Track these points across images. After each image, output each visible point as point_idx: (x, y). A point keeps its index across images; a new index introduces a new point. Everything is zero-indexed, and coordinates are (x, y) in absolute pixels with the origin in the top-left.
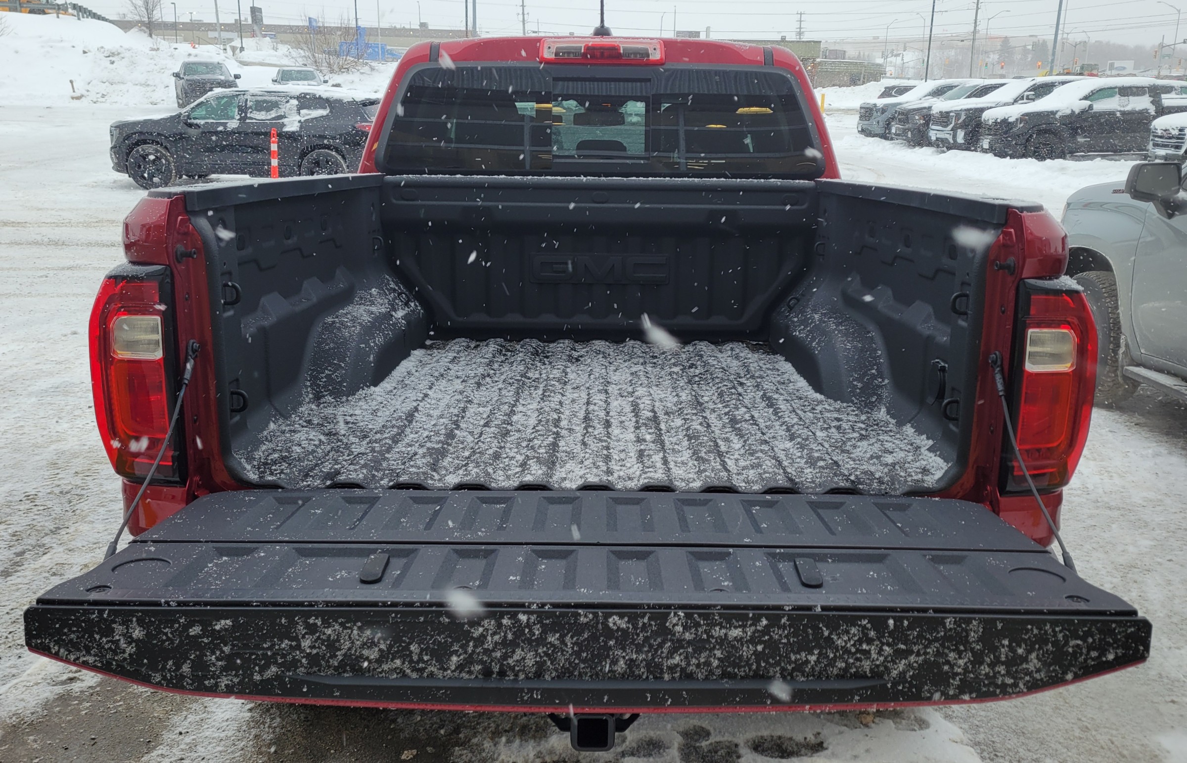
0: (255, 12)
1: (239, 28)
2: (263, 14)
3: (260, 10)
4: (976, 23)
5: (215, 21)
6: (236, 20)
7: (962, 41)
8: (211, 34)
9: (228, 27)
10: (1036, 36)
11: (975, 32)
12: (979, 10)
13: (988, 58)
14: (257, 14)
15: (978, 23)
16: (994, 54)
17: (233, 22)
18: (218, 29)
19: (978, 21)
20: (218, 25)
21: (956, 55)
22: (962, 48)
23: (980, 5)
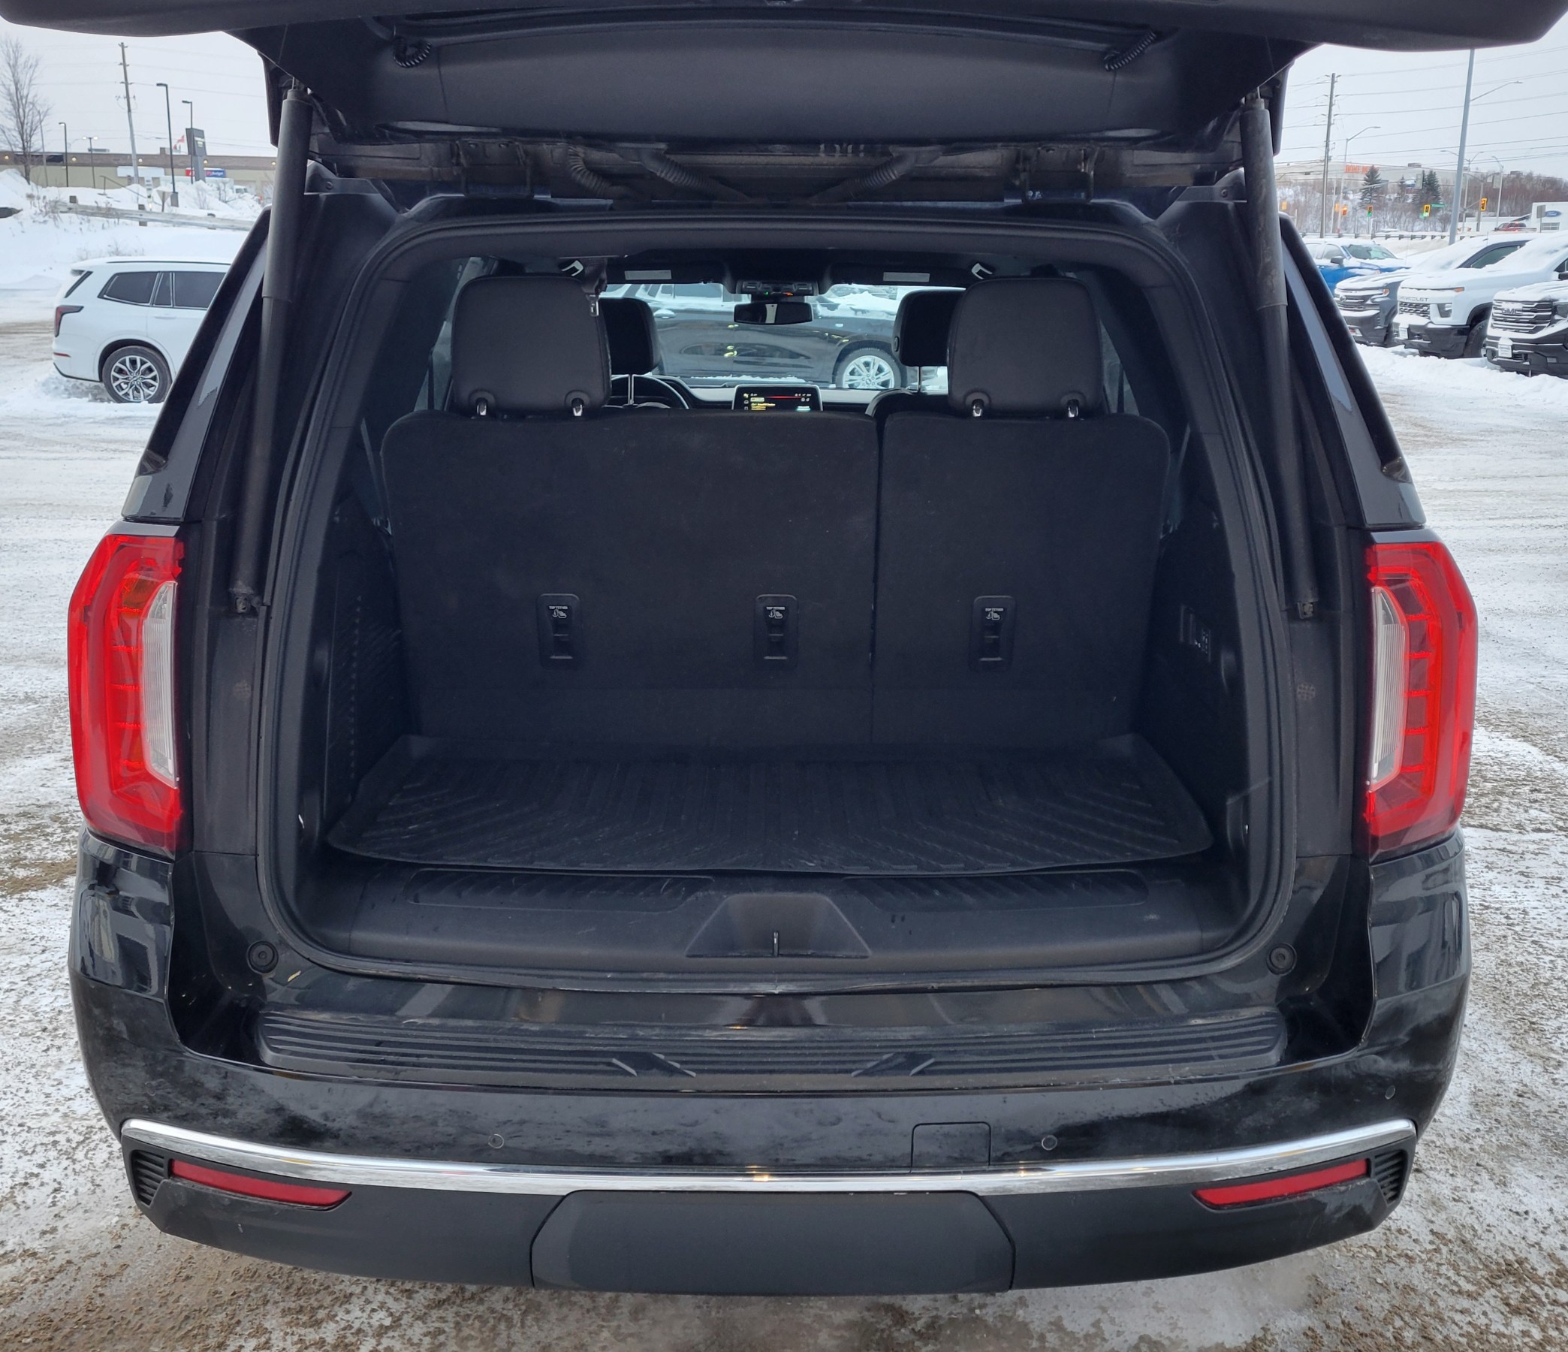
0: (192, 135)
1: (166, 160)
2: (207, 140)
3: (201, 134)
4: (1327, 146)
5: (129, 151)
6: (162, 149)
7: (1307, 174)
8: (123, 171)
9: (149, 161)
10: (1419, 166)
11: (1327, 159)
12: (1332, 127)
13: (1345, 198)
14: (197, 139)
15: (1330, 147)
16: (1354, 192)
17: (158, 152)
18: (134, 162)
19: (1331, 143)
20: (134, 157)
21: (1296, 195)
22: (1304, 185)
23: (1333, 118)
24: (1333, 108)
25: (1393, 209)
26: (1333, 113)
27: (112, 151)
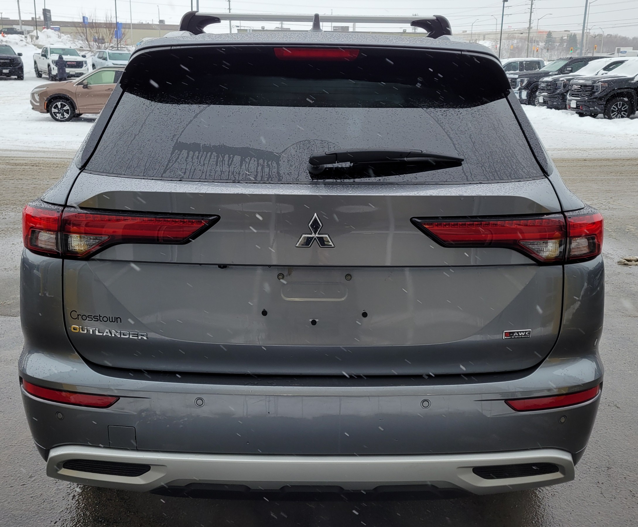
1: (34, 23)
2: (52, 14)
3: (49, 11)
4: (530, 21)
5: (18, 19)
6: (33, 18)
7: (522, 33)
8: (16, 28)
9: (26, 23)
11: (530, 28)
12: (532, 14)
13: (538, 45)
14: (47, 13)
15: (532, 22)
16: (542, 42)
17: (31, 19)
18: (20, 24)
19: (532, 20)
20: (20, 21)
21: (517, 43)
22: (521, 39)
23: (532, 10)
24: (533, 5)
25: (558, 50)
26: (533, 7)
27: (11, 19)
